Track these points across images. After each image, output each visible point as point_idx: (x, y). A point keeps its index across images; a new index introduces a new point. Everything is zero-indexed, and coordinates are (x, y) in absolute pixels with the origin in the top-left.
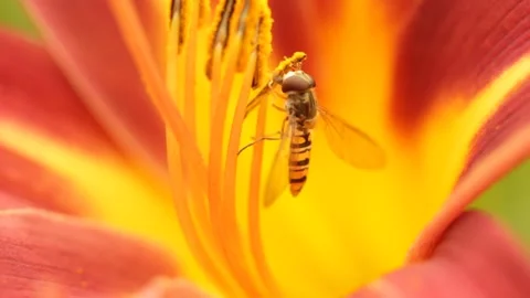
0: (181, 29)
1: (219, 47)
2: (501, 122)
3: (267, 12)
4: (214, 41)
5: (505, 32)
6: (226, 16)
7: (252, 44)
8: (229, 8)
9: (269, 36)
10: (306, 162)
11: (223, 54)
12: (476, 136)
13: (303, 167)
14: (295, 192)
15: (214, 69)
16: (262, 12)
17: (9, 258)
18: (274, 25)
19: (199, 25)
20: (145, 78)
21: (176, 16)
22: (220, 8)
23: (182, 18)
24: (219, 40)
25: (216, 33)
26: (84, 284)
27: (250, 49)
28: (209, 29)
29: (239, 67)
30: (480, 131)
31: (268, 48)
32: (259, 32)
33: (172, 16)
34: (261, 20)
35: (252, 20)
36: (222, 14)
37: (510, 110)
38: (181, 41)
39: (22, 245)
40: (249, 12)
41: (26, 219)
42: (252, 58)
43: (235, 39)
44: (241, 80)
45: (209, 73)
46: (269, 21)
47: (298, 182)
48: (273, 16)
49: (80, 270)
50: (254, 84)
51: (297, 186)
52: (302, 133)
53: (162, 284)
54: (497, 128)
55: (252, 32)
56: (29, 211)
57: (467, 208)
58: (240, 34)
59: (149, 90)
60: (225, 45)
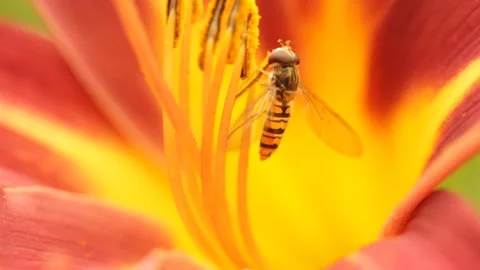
0: (177, 25)
1: (211, 41)
2: (467, 111)
3: (255, 9)
4: (207, 36)
5: (471, 28)
6: (218, 12)
7: (241, 38)
8: (220, 7)
9: (256, 31)
10: (281, 131)
11: (214, 47)
12: (444, 123)
13: (276, 135)
14: (264, 156)
15: (206, 61)
16: (250, 10)
17: (20, 232)
18: (261, 21)
19: (193, 21)
20: (144, 69)
21: (172, 12)
22: (211, 5)
23: (177, 14)
24: (211, 35)
25: (208, 29)
26: (88, 255)
27: (239, 42)
28: (201, 25)
29: (230, 58)
30: (448, 119)
31: (256, 42)
32: (248, 27)
33: (168, 13)
34: (250, 16)
35: (241, 16)
36: (214, 11)
37: (475, 99)
38: (177, 35)
39: (31, 219)
40: (239, 9)
41: (35, 196)
42: (241, 51)
43: (226, 33)
44: (232, 71)
45: (202, 65)
46: (257, 18)
47: (268, 148)
48: (260, 13)
49: (84, 243)
50: (243, 75)
51: (267, 151)
52: (280, 104)
53: (159, 256)
54: (464, 115)
55: (241, 28)
56: (37, 189)
57: (436, 188)
58: (230, 29)
59: (148, 79)
60: (216, 39)
